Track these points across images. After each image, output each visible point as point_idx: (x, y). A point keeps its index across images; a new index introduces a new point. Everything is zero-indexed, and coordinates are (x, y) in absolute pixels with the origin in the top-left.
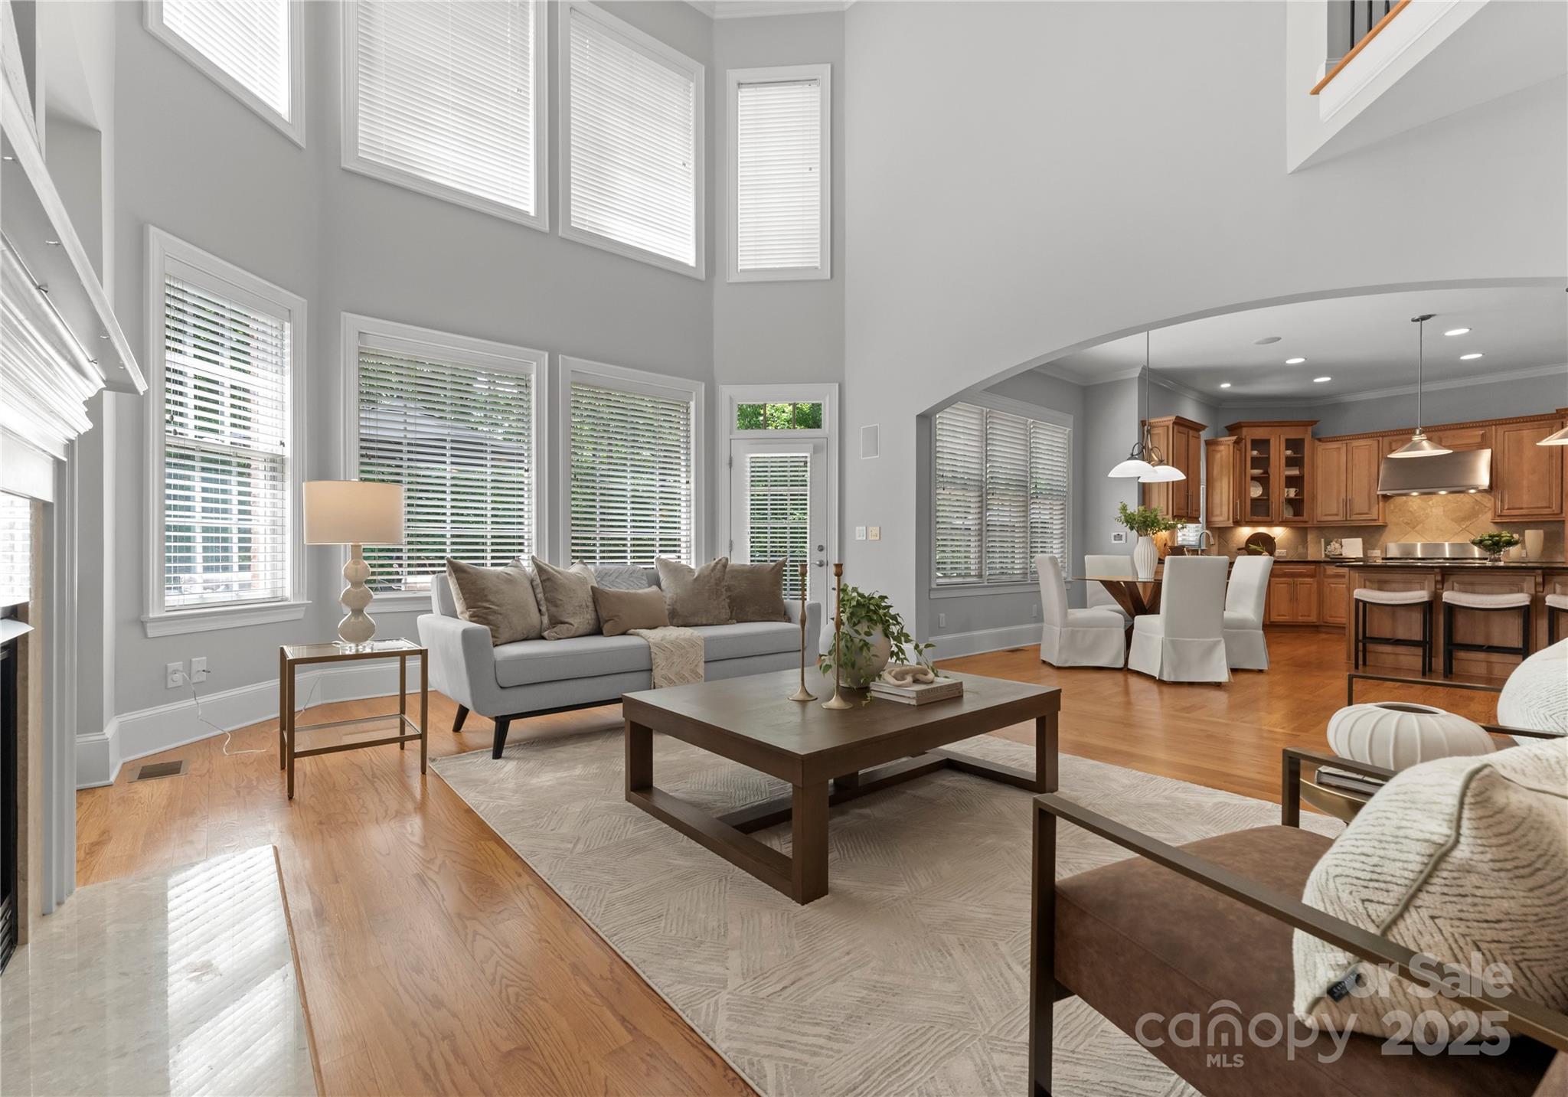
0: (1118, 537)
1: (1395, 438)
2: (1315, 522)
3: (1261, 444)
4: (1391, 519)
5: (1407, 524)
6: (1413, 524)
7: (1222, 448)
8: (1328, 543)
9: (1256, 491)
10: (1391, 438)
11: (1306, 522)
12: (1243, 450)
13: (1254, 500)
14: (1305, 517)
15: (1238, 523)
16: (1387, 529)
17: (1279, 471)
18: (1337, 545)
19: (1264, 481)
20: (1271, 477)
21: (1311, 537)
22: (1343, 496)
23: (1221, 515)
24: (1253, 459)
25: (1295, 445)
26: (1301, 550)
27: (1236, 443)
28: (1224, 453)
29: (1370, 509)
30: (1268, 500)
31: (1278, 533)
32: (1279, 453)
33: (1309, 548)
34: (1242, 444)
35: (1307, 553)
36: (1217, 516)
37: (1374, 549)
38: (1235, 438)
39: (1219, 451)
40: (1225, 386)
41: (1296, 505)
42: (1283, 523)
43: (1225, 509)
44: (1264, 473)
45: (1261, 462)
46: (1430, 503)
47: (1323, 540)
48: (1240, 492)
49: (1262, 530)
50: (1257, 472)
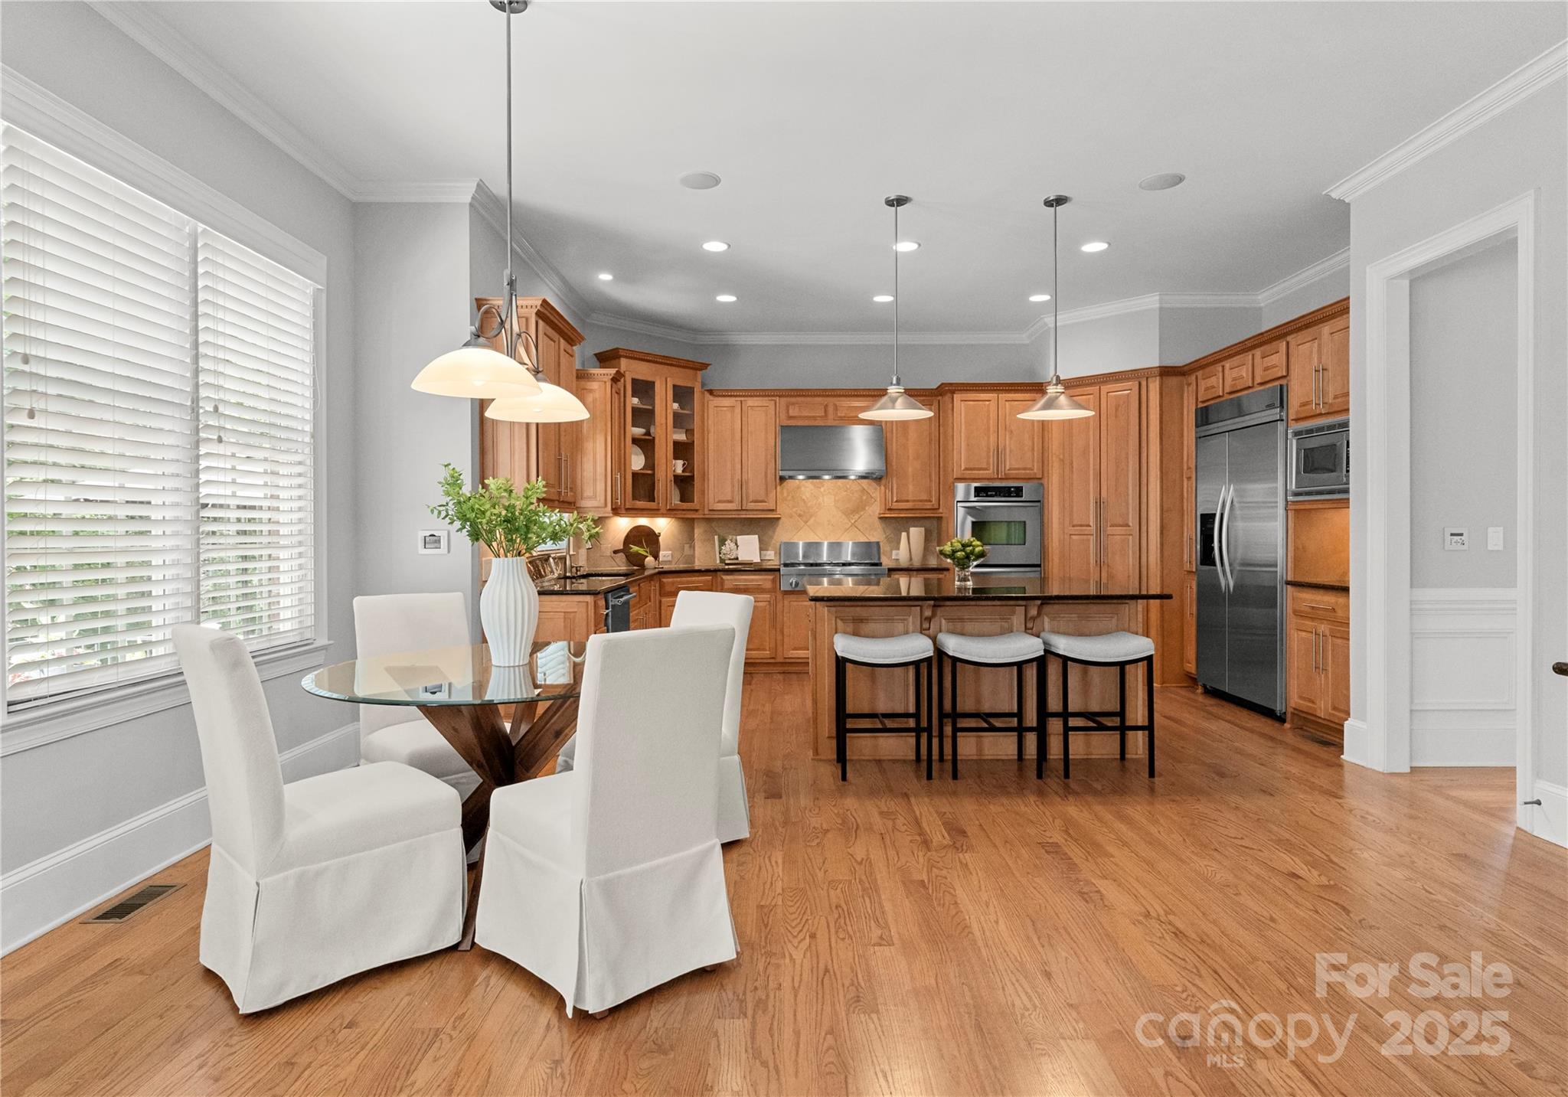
0: (432, 541)
1: (793, 400)
2: (706, 512)
3: (643, 388)
4: (783, 510)
5: (800, 516)
6: (805, 516)
7: (595, 385)
8: (722, 542)
9: (637, 462)
10: (789, 399)
11: (697, 510)
12: (622, 392)
13: (635, 475)
14: (696, 505)
15: (616, 511)
16: (781, 522)
17: (666, 434)
18: (733, 545)
19: (646, 444)
20: (657, 441)
21: (698, 531)
22: (738, 476)
23: (594, 497)
24: (635, 410)
25: (682, 394)
26: (687, 551)
27: (615, 380)
28: (597, 395)
29: (767, 494)
30: (653, 475)
31: (662, 525)
32: (665, 406)
33: (696, 548)
34: (621, 384)
35: (693, 556)
36: (590, 498)
37: (767, 550)
38: (613, 371)
39: (591, 391)
40: (606, 277)
41: (684, 483)
42: (670, 512)
43: (600, 487)
44: (645, 434)
45: (643, 416)
46: (822, 489)
47: (716, 537)
48: (620, 462)
49: (643, 521)
50: (639, 431)
